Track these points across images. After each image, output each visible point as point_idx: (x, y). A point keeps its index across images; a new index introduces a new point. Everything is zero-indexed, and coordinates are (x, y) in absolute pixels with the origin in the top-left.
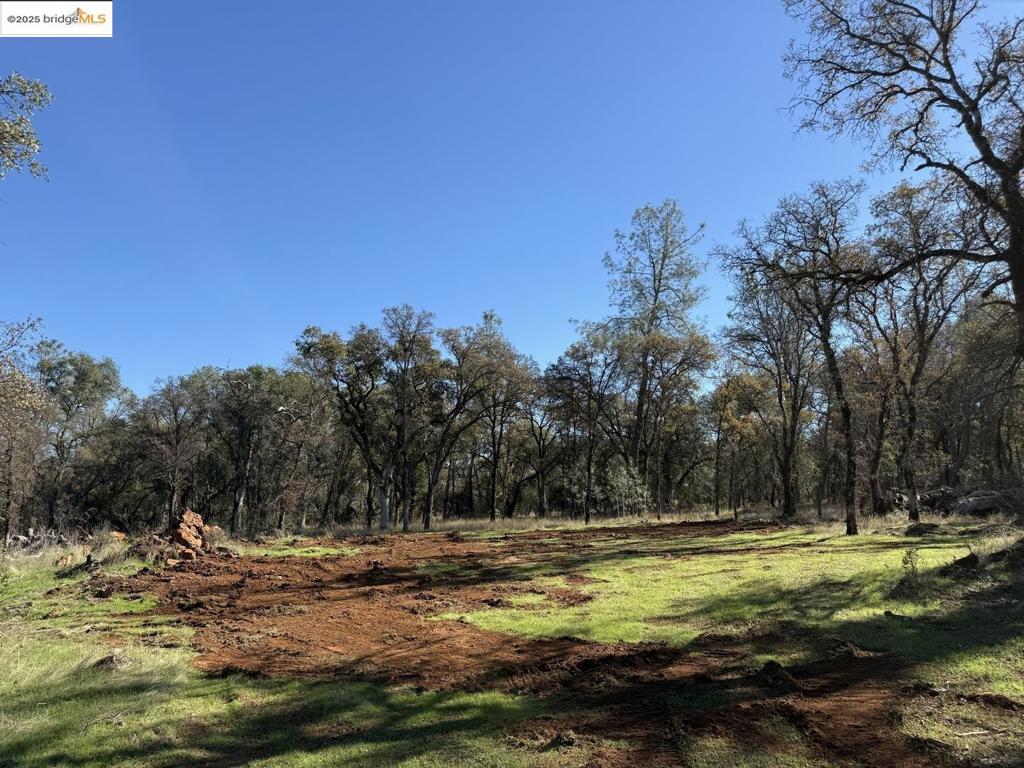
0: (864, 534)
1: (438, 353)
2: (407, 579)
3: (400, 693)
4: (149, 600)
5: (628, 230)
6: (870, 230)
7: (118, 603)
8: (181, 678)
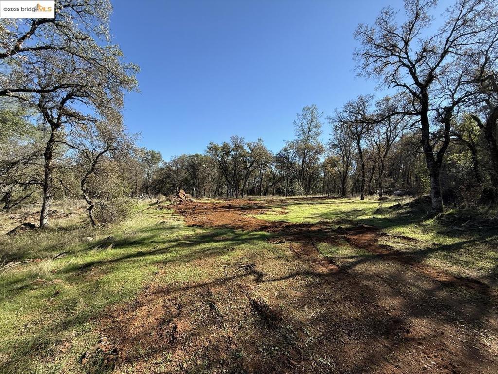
0: (365, 200)
1: (245, 150)
2: (238, 208)
3: (238, 231)
4: (173, 211)
5: (301, 113)
6: (375, 111)
7: (165, 211)
8: (182, 226)
